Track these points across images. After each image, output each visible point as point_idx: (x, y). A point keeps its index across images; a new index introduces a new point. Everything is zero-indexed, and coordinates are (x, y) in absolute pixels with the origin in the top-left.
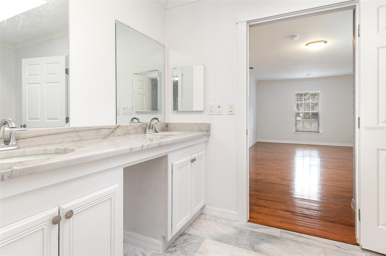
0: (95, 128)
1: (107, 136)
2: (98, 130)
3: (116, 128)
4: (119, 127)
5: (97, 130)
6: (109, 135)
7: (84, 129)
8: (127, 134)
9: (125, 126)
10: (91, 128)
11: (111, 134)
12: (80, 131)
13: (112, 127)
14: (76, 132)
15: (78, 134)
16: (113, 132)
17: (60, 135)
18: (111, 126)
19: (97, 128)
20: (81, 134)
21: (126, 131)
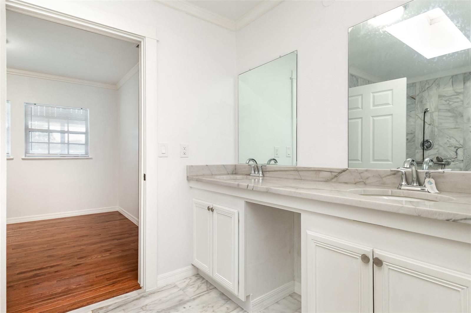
0: (315, 169)
1: (328, 180)
2: (318, 172)
3: (341, 172)
4: (346, 172)
5: (316, 172)
6: (331, 180)
7: (303, 169)
8: (360, 183)
9: (356, 171)
10: (310, 169)
11: (333, 179)
12: (300, 171)
13: (335, 171)
14: (297, 171)
15: (298, 173)
16: (336, 176)
17: (287, 172)
18: (334, 169)
19: (316, 169)
20: (301, 173)
21: (360, 179)
